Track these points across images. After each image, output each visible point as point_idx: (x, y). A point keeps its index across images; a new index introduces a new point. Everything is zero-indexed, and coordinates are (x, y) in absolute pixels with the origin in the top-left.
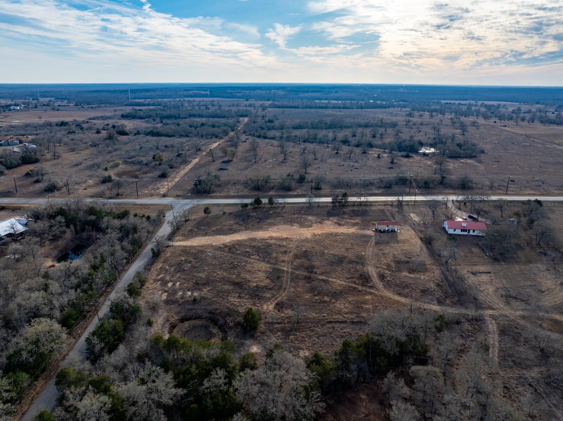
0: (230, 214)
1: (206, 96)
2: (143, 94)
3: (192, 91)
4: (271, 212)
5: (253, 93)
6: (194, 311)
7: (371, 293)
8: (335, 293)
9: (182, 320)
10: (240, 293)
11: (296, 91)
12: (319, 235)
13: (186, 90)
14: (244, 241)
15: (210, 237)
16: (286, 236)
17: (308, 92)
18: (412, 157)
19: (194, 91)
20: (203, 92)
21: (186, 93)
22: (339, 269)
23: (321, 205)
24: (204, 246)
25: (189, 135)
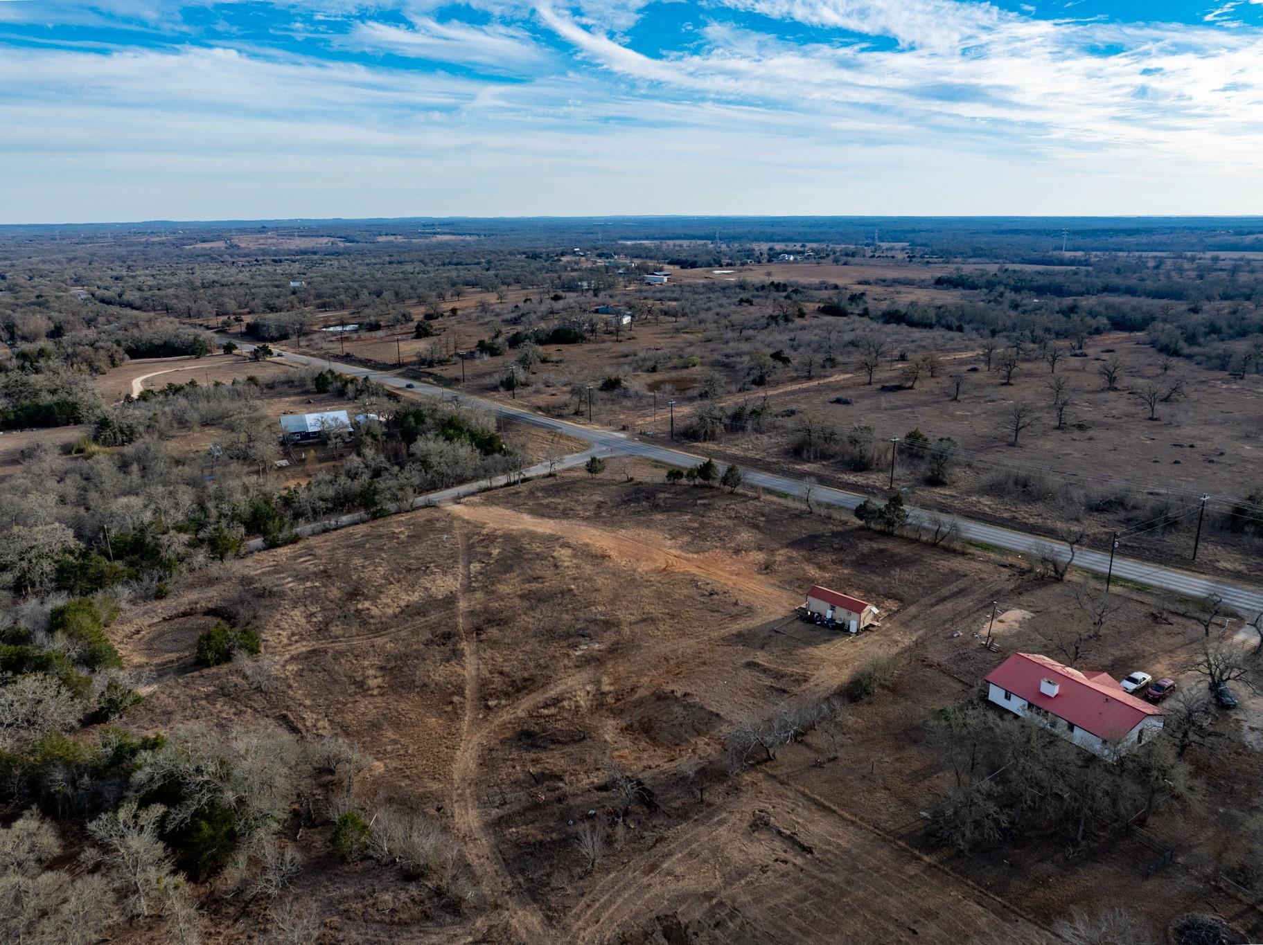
0: (638, 484)
9: (208, 612)
12: (669, 573)
16: (612, 553)
22: (528, 648)
23: (835, 515)
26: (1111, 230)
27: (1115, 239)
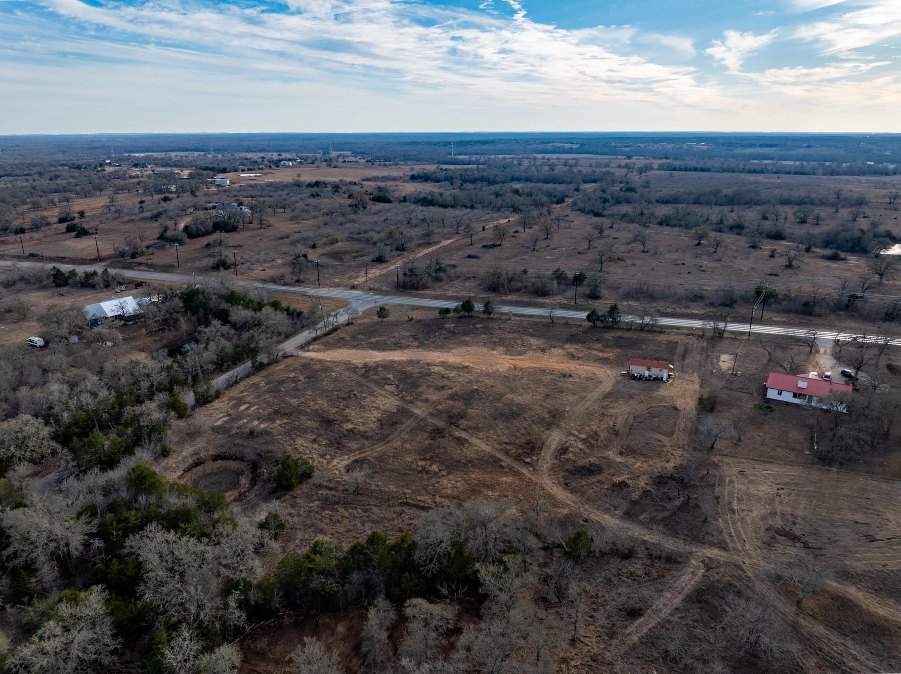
0: (419, 321)
1: (570, 151)
2: (477, 147)
3: (552, 144)
4: (478, 326)
5: (651, 147)
6: (241, 449)
7: (517, 474)
8: (459, 461)
9: (216, 458)
10: (319, 435)
11: (730, 145)
12: (521, 369)
13: (543, 143)
14: (400, 363)
15: (359, 351)
16: (467, 364)
17: (751, 146)
18: (844, 259)
19: (555, 144)
20: (568, 146)
21: (541, 147)
22: (501, 426)
23: (571, 322)
24: (335, 362)
25: (475, 205)
26: (471, 141)
27: (476, 147)
